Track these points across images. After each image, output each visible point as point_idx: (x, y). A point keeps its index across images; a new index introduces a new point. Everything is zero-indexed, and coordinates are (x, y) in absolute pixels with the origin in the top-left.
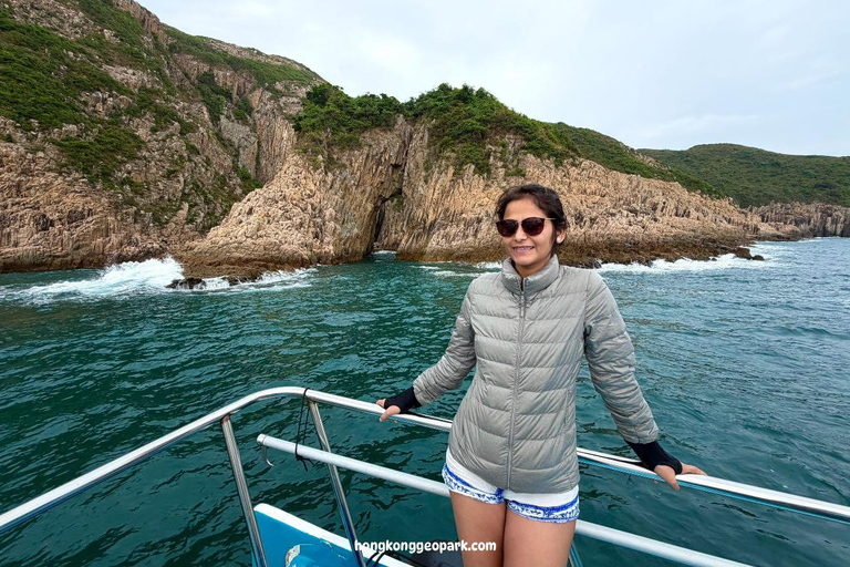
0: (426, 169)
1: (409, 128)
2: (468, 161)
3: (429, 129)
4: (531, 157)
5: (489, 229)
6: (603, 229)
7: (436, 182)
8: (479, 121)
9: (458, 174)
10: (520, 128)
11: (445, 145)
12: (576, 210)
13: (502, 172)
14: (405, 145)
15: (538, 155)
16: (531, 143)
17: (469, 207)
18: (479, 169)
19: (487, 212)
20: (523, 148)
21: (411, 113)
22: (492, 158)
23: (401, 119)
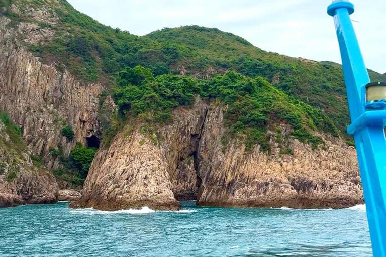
0: (224, 143)
1: (205, 106)
2: (256, 141)
3: (224, 112)
4: (297, 141)
5: (273, 190)
6: (335, 192)
7: (233, 154)
8: (262, 112)
9: (249, 150)
10: (290, 119)
11: (238, 128)
12: (322, 180)
13: (278, 150)
14: (202, 120)
15: (302, 141)
16: (297, 131)
17: (259, 174)
18: (264, 148)
19: (271, 179)
20: (292, 134)
21: (205, 94)
22: (271, 140)
23: (198, 99)
